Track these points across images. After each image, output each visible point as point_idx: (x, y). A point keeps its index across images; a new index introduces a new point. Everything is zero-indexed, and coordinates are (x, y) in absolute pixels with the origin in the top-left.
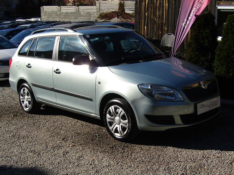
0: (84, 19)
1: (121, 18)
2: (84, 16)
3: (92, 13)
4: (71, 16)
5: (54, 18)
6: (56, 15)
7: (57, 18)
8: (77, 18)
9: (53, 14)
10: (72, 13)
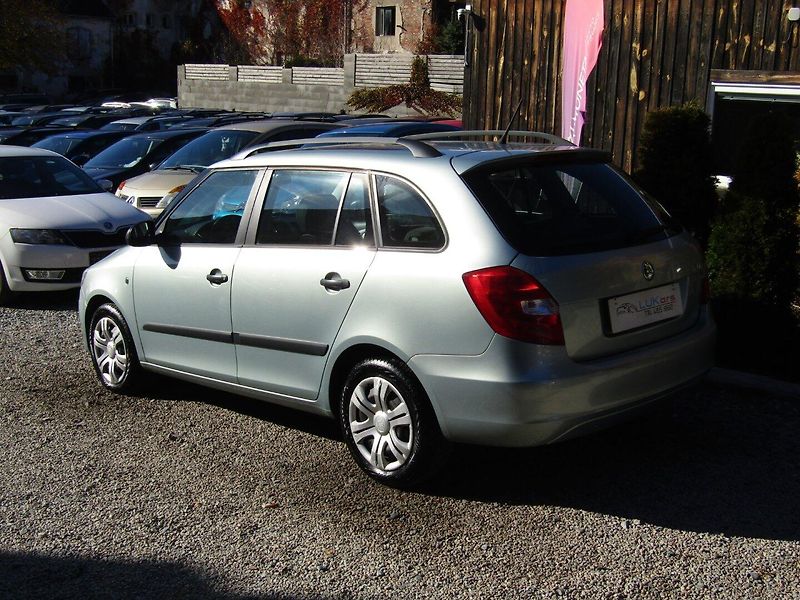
0: (306, 105)
1: (418, 107)
2: (307, 97)
3: (331, 89)
4: (267, 96)
5: (217, 99)
6: (224, 92)
7: (227, 100)
8: (285, 103)
9: (215, 89)
10: (270, 87)
